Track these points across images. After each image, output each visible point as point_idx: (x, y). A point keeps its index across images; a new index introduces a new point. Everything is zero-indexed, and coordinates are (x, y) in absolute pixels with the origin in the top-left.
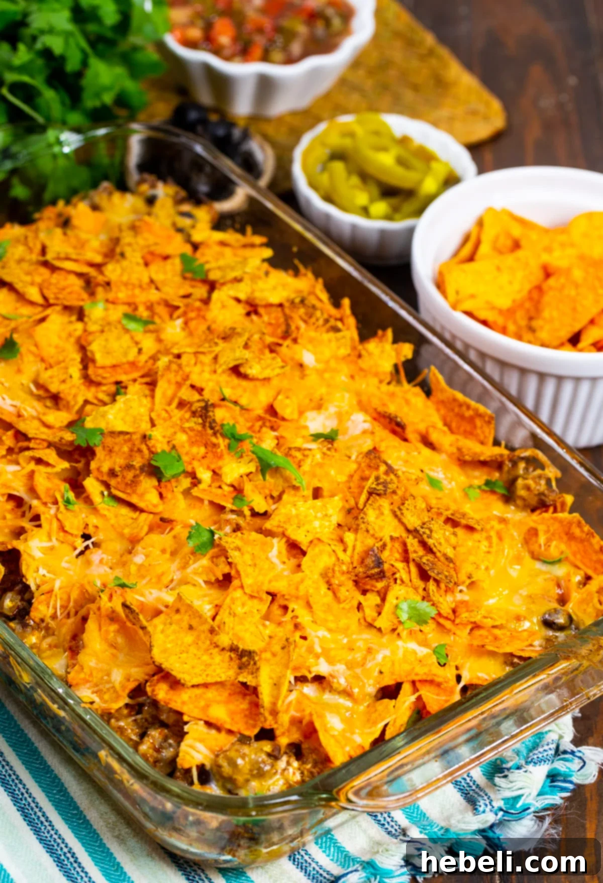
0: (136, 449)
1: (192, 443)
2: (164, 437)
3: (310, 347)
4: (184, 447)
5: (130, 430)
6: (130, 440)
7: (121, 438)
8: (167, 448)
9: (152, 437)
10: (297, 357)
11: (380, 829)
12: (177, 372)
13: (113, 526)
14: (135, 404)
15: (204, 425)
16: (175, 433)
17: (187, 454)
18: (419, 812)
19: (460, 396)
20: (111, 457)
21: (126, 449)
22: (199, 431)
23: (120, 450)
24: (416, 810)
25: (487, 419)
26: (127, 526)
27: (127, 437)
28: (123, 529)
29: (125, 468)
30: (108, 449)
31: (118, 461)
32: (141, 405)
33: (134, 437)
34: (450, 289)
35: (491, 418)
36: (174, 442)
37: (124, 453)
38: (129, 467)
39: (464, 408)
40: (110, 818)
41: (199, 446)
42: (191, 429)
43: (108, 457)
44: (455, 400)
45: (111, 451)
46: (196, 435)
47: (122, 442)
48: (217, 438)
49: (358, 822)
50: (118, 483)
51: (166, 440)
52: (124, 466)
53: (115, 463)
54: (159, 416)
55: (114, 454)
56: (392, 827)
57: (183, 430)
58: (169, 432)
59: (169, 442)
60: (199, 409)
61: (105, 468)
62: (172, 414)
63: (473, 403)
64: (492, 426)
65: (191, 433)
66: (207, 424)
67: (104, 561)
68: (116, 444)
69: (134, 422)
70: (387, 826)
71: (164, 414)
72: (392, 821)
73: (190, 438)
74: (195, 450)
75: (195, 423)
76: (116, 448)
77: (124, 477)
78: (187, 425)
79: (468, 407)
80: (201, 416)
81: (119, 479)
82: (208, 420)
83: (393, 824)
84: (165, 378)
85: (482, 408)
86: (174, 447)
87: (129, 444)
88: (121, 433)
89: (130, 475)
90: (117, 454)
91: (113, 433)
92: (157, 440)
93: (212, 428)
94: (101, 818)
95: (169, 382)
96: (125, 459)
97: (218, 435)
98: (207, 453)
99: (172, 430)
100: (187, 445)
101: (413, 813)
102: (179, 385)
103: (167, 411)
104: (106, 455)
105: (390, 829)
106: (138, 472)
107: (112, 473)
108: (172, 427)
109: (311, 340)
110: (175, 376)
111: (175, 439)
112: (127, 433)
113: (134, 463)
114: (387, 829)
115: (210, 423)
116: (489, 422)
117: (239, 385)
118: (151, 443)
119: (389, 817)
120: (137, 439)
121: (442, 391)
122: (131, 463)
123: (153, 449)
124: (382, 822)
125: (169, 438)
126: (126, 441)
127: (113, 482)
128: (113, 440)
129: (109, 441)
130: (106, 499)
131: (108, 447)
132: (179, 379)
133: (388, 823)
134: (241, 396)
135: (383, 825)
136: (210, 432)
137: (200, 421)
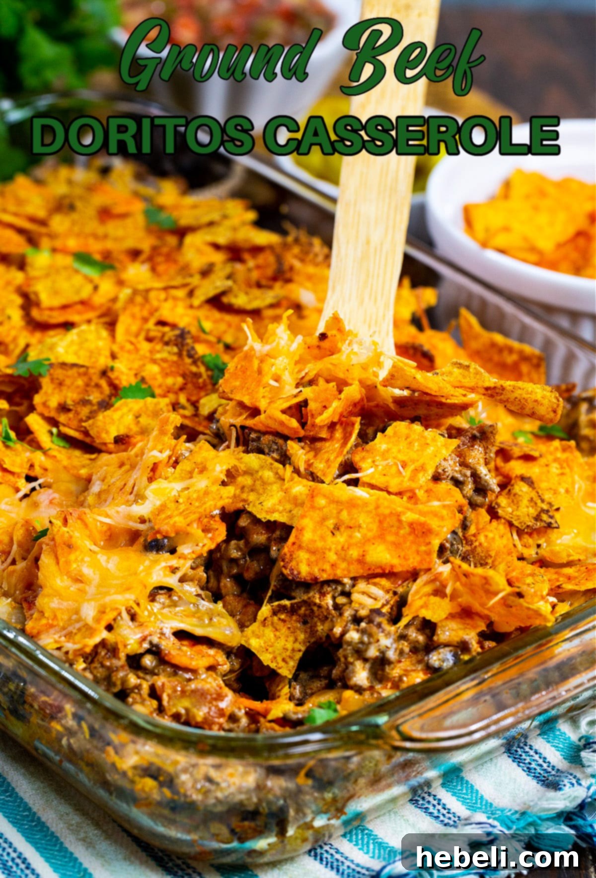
0: (93, 384)
1: (166, 375)
2: (130, 369)
3: (309, 285)
4: (155, 379)
5: (87, 364)
6: (85, 374)
7: (74, 371)
8: (133, 381)
9: (115, 369)
10: (293, 296)
11: (434, 821)
12: (142, 306)
13: (65, 468)
14: (91, 337)
15: (180, 354)
16: (144, 365)
17: (160, 386)
18: (484, 803)
19: (499, 338)
20: (61, 391)
21: (80, 382)
22: (174, 362)
23: (73, 383)
24: (479, 801)
25: (535, 361)
26: (84, 466)
27: (82, 370)
28: (78, 470)
29: (78, 403)
30: (57, 381)
31: (70, 396)
32: (99, 338)
33: (91, 371)
34: (479, 226)
35: (540, 359)
36: (144, 374)
37: (78, 387)
38: (85, 402)
39: (505, 354)
40: (73, 819)
41: (175, 377)
42: (164, 360)
43: (57, 391)
44: (493, 345)
45: (61, 384)
46: (171, 366)
47: (76, 375)
48: (198, 367)
49: (403, 816)
50: (70, 419)
51: (132, 373)
52: (77, 400)
53: (66, 397)
54: (122, 348)
55: (64, 388)
56: (449, 818)
57: (154, 361)
58: (136, 365)
59: (136, 375)
60: (173, 338)
61: (54, 402)
62: (139, 346)
63: (516, 345)
64: (542, 369)
65: (165, 365)
66: (185, 353)
67: (55, 501)
68: (68, 377)
69: (90, 357)
70: (442, 818)
71: (129, 346)
72: (449, 813)
73: (163, 369)
74: (170, 381)
75: (169, 353)
76: (68, 382)
77: (77, 413)
78: (158, 356)
79: (511, 350)
80: (176, 345)
81: (71, 415)
82: (185, 348)
83: (451, 816)
84: (128, 312)
85: (527, 349)
86: (143, 380)
87: (85, 379)
88: (74, 365)
89: (85, 411)
90: (69, 387)
91: (63, 365)
92: (122, 373)
93: (190, 356)
94: (60, 819)
95: (133, 316)
96: (79, 393)
97: (199, 363)
98: (185, 384)
99: (141, 363)
100: (159, 377)
101: (476, 803)
102: (145, 320)
103: (132, 343)
104: (54, 389)
105: (446, 821)
106: (95, 408)
107: (63, 408)
108: (140, 359)
109: (310, 278)
110: (141, 310)
111: (144, 371)
112: (82, 366)
113: (91, 398)
114: (442, 821)
115: (188, 351)
116: (537, 366)
117: (222, 320)
118: (112, 375)
119: (445, 809)
120: (95, 373)
121: (477, 337)
122: (87, 398)
123: (117, 382)
124: (436, 814)
125: (137, 370)
126: (80, 375)
127: (62, 418)
128: (64, 372)
129: (59, 373)
130: (55, 439)
131: (58, 379)
132: (145, 313)
133: (444, 815)
134: (225, 332)
135: (437, 817)
136: (188, 361)
137: (175, 349)
